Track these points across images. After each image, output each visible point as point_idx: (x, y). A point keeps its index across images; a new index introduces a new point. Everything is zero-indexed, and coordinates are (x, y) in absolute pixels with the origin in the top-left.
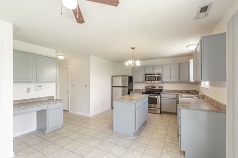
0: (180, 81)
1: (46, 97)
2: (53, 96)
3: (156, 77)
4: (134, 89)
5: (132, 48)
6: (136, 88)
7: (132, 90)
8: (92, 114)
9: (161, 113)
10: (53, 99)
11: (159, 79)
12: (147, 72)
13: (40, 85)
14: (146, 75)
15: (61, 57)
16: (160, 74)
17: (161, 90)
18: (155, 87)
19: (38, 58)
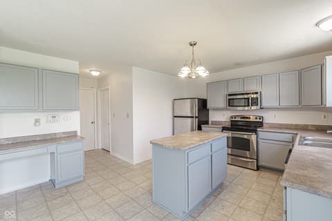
0: (301, 107)
1: (64, 133)
2: (76, 132)
3: (248, 99)
4: (210, 120)
5: (191, 45)
6: (213, 120)
7: (207, 123)
8: (136, 160)
9: (258, 168)
10: (76, 136)
11: (255, 102)
12: (232, 91)
13: (55, 114)
14: (230, 95)
15: (95, 74)
16: (257, 93)
17: (261, 124)
18: (247, 118)
19: (44, 74)
